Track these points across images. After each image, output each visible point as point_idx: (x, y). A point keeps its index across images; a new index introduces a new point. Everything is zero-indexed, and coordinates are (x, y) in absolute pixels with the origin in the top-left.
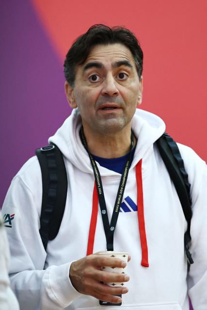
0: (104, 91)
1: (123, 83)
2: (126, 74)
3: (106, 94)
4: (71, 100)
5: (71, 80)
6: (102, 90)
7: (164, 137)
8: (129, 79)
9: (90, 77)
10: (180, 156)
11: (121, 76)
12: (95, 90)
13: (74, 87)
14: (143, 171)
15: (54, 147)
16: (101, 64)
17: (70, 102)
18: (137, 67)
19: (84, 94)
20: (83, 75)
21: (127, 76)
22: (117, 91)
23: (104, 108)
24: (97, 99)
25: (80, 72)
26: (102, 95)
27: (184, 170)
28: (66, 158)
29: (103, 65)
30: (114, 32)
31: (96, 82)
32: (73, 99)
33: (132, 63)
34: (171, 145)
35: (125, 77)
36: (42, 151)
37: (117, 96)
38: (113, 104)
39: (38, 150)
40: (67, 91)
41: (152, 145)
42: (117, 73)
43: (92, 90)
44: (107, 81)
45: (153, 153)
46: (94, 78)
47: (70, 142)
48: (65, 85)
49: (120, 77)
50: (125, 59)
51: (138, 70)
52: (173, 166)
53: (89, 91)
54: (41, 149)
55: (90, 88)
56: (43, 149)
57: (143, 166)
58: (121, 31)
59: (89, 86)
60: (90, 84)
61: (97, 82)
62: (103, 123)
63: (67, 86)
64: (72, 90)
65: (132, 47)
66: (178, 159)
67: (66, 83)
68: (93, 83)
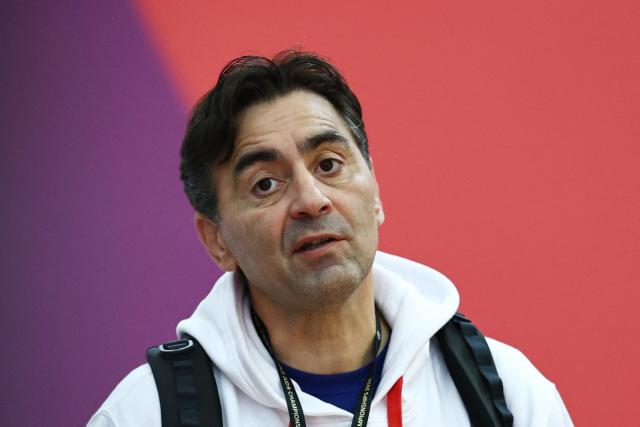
0: (296, 208)
1: (336, 181)
2: (335, 160)
3: (300, 213)
4: (221, 254)
5: (208, 205)
6: (289, 208)
7: (455, 323)
8: (345, 170)
9: (255, 187)
10: (494, 371)
11: (326, 165)
12: (273, 213)
13: (221, 219)
14: (404, 407)
15: (191, 343)
16: (274, 150)
17: (218, 258)
18: (355, 137)
19: (250, 229)
20: (236, 186)
21: (340, 162)
22: (327, 201)
23: (305, 247)
24: (283, 230)
25: (225, 182)
26: (294, 218)
27: (504, 404)
28: (219, 370)
29: (279, 152)
30: (282, 66)
31: (271, 194)
32: (222, 249)
33: (343, 131)
34: (474, 344)
35: (336, 165)
36: (162, 353)
37: (329, 212)
38: (322, 232)
39: (154, 351)
40: (204, 237)
41: (428, 344)
42: (315, 161)
43: (265, 214)
44: (297, 183)
45: (430, 364)
46: (264, 184)
47: (230, 332)
48: (195, 221)
49: (325, 167)
50: (326, 128)
51: (359, 143)
52: (477, 396)
53: (259, 218)
54: (161, 348)
55: (260, 210)
56: (165, 347)
57: (405, 394)
58: (297, 59)
59: (258, 206)
60: (257, 200)
61: (275, 192)
62: (310, 281)
63: (200, 223)
64: (217, 229)
65: (332, 90)
66: (490, 377)
67: (197, 216)
68: (265, 196)
